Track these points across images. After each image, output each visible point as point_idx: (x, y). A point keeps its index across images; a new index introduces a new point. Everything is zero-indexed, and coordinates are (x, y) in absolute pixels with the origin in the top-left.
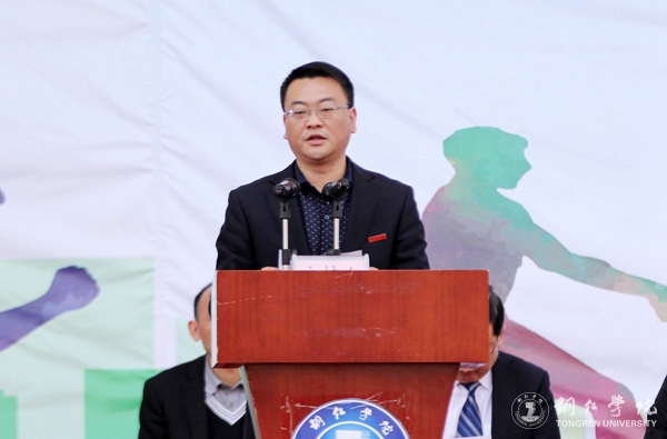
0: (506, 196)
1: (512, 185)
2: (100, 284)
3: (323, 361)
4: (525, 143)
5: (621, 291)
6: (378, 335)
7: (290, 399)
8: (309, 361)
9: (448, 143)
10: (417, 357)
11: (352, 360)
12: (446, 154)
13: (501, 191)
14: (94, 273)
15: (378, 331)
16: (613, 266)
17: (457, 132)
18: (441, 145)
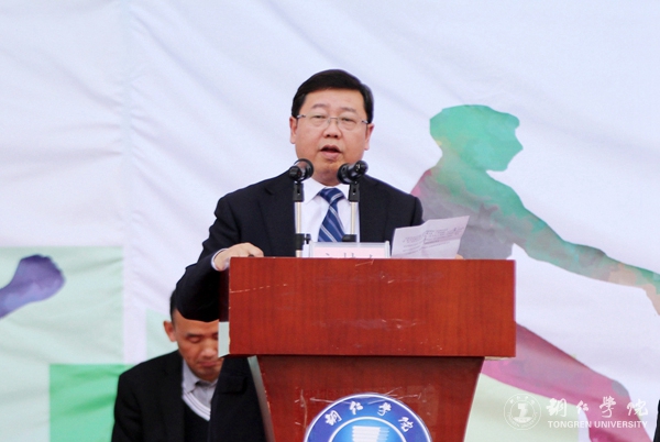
0: (496, 179)
1: (503, 166)
2: (66, 274)
3: (341, 354)
4: (515, 122)
5: (617, 282)
6: (399, 327)
7: (305, 392)
8: (325, 353)
9: (434, 122)
10: (440, 350)
11: (371, 353)
12: (432, 134)
13: (490, 173)
14: (60, 262)
15: (399, 323)
16: (609, 254)
17: (444, 110)
18: (428, 124)
